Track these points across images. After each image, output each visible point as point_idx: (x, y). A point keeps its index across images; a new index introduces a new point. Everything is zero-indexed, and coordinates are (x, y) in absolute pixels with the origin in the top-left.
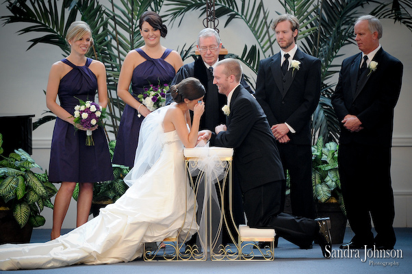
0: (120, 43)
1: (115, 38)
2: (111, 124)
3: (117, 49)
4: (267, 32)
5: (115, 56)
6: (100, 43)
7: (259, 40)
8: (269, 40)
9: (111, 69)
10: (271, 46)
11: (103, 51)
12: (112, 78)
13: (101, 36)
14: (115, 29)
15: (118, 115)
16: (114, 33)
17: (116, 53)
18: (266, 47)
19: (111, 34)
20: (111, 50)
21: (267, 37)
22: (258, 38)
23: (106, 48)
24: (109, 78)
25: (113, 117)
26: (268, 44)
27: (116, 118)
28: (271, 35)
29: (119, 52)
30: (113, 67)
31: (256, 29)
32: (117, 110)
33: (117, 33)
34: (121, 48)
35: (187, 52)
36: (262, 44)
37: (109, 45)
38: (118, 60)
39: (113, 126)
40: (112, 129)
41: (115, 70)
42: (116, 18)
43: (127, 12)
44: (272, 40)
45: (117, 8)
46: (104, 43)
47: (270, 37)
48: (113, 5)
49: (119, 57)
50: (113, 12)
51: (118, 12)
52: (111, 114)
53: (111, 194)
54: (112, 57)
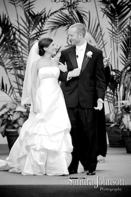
0: (22, 44)
1: (19, 41)
2: (17, 88)
3: (21, 47)
4: (102, 39)
7: (98, 43)
8: (103, 43)
9: (17, 58)
11: (13, 49)
12: (18, 63)
13: (12, 40)
14: (19, 37)
15: (21, 83)
16: (19, 39)
17: (20, 49)
19: (17, 39)
20: (17, 48)
21: (102, 42)
22: (97, 42)
23: (15, 47)
24: (16, 63)
25: (18, 84)
26: (103, 45)
27: (20, 85)
28: (104, 40)
29: (22, 49)
30: (19, 58)
31: (96, 37)
32: (20, 80)
33: (21, 39)
34: (23, 47)
35: (59, 50)
36: (99, 45)
37: (16, 45)
38: (21, 53)
40: (18, 91)
41: (20, 59)
42: (20, 31)
43: (26, 27)
44: (104, 43)
45: (21, 25)
46: (14, 44)
47: (103, 42)
48: (19, 24)
49: (22, 52)
50: (19, 28)
51: (21, 28)
52: (17, 83)
53: (16, 126)
54: (18, 52)
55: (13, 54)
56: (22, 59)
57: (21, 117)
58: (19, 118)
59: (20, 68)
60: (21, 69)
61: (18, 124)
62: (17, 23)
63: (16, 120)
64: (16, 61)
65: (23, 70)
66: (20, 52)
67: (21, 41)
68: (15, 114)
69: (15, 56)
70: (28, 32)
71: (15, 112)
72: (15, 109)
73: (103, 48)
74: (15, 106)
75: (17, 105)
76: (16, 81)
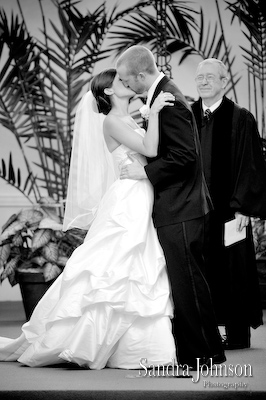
0: (54, 82)
1: (48, 76)
2: (43, 177)
3: (51, 89)
4: (229, 71)
5: (48, 98)
6: (31, 82)
8: (231, 80)
9: (43, 113)
10: (233, 87)
11: (34, 92)
12: (45, 124)
13: (31, 73)
14: (48, 65)
15: (51, 167)
16: (48, 70)
17: (49, 93)
18: (227, 89)
19: (44, 71)
20: (44, 91)
23: (38, 88)
24: (41, 124)
25: (45, 169)
26: (230, 85)
27: (49, 171)
28: (233, 74)
29: (53, 93)
30: (46, 111)
32: (50, 161)
33: (51, 70)
34: (55, 88)
37: (41, 85)
38: (51, 102)
39: (46, 180)
40: (44, 184)
41: (49, 114)
42: (50, 52)
43: (63, 45)
44: (235, 80)
45: (51, 40)
46: (35, 82)
47: (232, 77)
48: (47, 37)
49: (53, 99)
50: (46, 46)
51: (51, 45)
52: (42, 166)
53: (40, 261)
54: (45, 99)
55: (35, 103)
56: (54, 115)
57: (51, 241)
58: (46, 245)
59: (49, 135)
60: (50, 137)
61: (45, 258)
62: (43, 36)
63: (41, 248)
64: (40, 118)
65: (55, 138)
66: (49, 99)
67: (52, 74)
68: (39, 234)
69: (38, 107)
70: (67, 55)
71: (38, 230)
72: (38, 223)
73: (232, 91)
74: (39, 217)
75: (42, 215)
76: (40, 163)
